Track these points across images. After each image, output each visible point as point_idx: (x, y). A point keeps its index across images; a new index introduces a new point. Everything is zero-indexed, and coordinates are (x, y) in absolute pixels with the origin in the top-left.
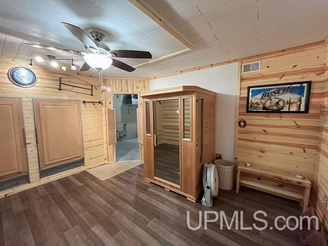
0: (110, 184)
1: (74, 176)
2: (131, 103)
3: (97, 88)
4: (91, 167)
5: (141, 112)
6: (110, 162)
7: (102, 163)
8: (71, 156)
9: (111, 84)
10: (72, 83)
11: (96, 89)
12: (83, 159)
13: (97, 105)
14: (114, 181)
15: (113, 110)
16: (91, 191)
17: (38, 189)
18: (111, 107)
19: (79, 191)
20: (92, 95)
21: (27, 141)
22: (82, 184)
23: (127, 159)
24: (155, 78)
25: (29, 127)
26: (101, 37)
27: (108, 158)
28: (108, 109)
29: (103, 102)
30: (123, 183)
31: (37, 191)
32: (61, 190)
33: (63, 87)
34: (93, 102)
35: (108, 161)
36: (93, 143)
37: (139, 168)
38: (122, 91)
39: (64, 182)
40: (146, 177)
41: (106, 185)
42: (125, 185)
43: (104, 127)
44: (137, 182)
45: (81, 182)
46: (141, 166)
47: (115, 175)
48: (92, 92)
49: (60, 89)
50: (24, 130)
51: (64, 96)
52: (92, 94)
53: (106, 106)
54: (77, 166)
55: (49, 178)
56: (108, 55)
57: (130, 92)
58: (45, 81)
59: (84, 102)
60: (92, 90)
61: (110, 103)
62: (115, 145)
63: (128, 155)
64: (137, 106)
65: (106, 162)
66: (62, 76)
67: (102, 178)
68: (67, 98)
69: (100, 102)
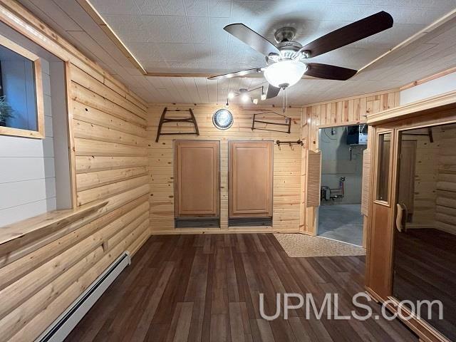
0: (298, 266)
1: (259, 235)
2: (357, 142)
3: (297, 122)
4: (280, 230)
5: (369, 157)
6: (307, 232)
7: (296, 230)
8: (258, 209)
9: (318, 113)
10: (267, 119)
11: (295, 123)
12: (272, 217)
13: (295, 146)
14: (307, 265)
15: (319, 154)
16: (272, 265)
17: (225, 238)
18: (315, 148)
19: (259, 257)
20: (289, 132)
21: (222, 185)
22: (263, 250)
23: (337, 237)
24: (416, 84)
25: (224, 170)
26: (290, 35)
27: (304, 225)
28: (310, 151)
29: (304, 142)
30: (319, 274)
31: (223, 239)
32: (242, 247)
33: (256, 125)
34: (290, 143)
35: (305, 229)
36: (286, 199)
37: (357, 261)
38: (335, 121)
39: (247, 238)
40: (368, 286)
41: (293, 266)
42: (324, 282)
43: (303, 178)
44: (347, 285)
45: (264, 247)
46: (361, 258)
47: (311, 256)
48: (289, 128)
49: (253, 128)
50: (219, 173)
51: (257, 136)
52: (289, 130)
53: (308, 147)
54: (263, 225)
55: (235, 229)
56: (298, 59)
57: (352, 122)
58: (240, 121)
59: (278, 143)
60: (289, 125)
61: (314, 143)
62: (317, 209)
63: (341, 230)
64: (365, 147)
65: (302, 230)
66: (256, 113)
67: (291, 253)
68: (260, 139)
69: (299, 142)
